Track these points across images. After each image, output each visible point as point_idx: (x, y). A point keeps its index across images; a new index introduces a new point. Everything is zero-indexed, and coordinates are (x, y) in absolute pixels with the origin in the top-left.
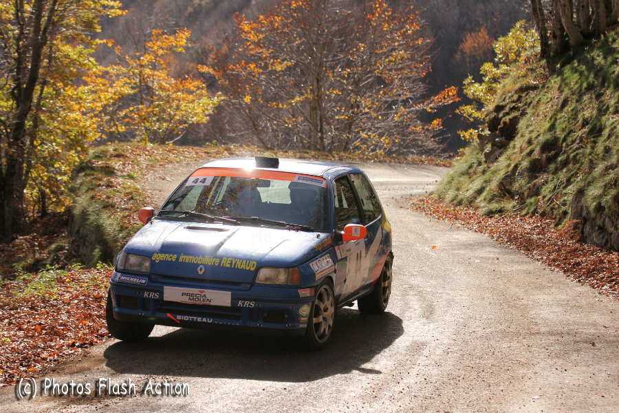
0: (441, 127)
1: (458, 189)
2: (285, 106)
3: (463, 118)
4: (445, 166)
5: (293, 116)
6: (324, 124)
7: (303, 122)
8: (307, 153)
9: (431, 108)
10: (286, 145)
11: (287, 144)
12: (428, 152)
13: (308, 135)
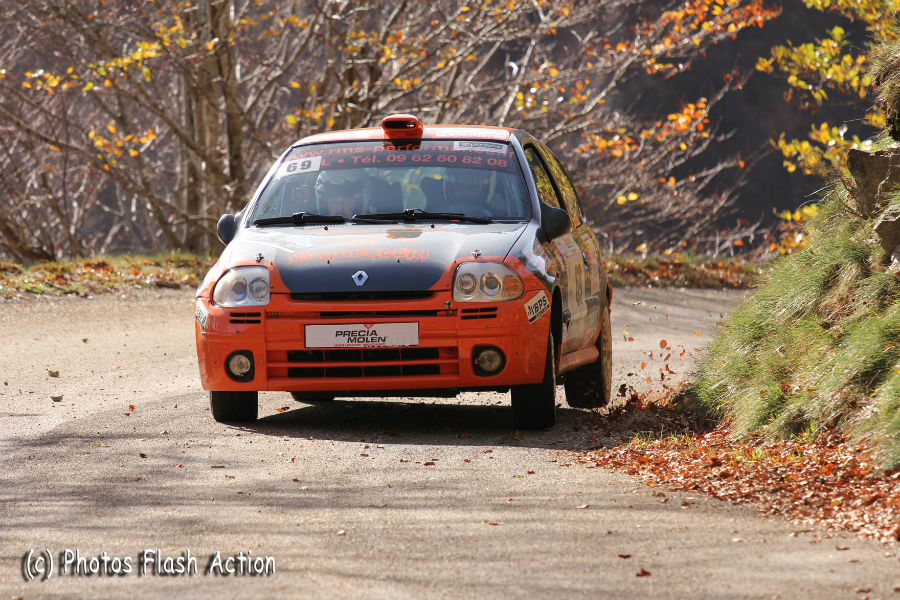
0: (705, 135)
1: (783, 375)
2: (89, 86)
3: (789, 96)
4: (723, 284)
5: (122, 123)
6: (245, 144)
7: (162, 144)
8: (185, 264)
9: (662, 59)
10: (100, 242)
11: (106, 232)
12: (660, 231)
13: (185, 193)
